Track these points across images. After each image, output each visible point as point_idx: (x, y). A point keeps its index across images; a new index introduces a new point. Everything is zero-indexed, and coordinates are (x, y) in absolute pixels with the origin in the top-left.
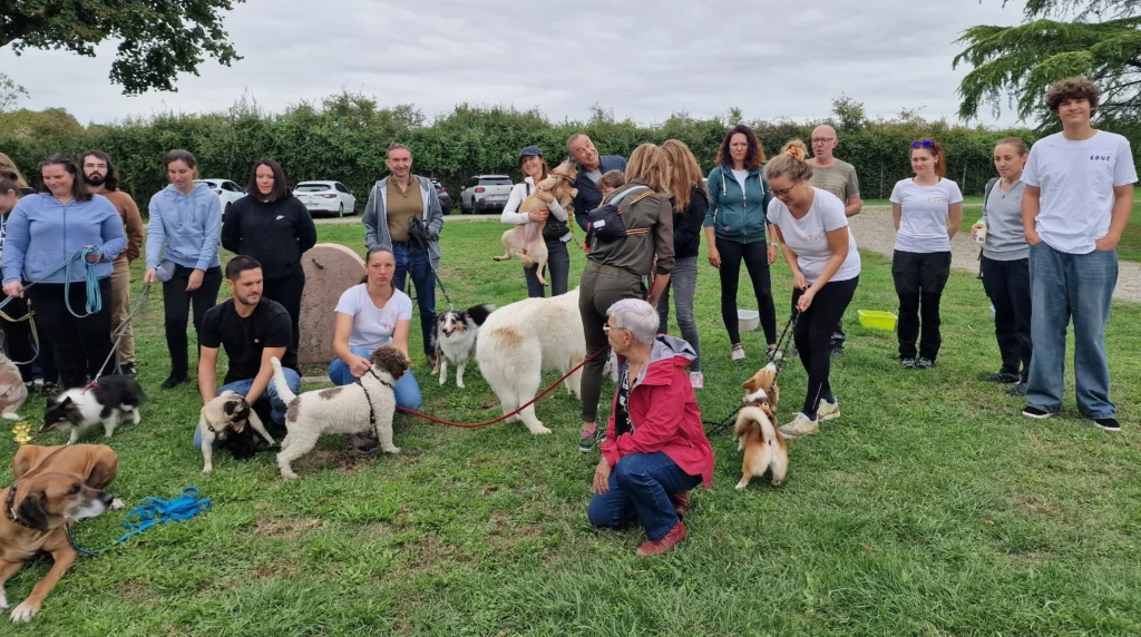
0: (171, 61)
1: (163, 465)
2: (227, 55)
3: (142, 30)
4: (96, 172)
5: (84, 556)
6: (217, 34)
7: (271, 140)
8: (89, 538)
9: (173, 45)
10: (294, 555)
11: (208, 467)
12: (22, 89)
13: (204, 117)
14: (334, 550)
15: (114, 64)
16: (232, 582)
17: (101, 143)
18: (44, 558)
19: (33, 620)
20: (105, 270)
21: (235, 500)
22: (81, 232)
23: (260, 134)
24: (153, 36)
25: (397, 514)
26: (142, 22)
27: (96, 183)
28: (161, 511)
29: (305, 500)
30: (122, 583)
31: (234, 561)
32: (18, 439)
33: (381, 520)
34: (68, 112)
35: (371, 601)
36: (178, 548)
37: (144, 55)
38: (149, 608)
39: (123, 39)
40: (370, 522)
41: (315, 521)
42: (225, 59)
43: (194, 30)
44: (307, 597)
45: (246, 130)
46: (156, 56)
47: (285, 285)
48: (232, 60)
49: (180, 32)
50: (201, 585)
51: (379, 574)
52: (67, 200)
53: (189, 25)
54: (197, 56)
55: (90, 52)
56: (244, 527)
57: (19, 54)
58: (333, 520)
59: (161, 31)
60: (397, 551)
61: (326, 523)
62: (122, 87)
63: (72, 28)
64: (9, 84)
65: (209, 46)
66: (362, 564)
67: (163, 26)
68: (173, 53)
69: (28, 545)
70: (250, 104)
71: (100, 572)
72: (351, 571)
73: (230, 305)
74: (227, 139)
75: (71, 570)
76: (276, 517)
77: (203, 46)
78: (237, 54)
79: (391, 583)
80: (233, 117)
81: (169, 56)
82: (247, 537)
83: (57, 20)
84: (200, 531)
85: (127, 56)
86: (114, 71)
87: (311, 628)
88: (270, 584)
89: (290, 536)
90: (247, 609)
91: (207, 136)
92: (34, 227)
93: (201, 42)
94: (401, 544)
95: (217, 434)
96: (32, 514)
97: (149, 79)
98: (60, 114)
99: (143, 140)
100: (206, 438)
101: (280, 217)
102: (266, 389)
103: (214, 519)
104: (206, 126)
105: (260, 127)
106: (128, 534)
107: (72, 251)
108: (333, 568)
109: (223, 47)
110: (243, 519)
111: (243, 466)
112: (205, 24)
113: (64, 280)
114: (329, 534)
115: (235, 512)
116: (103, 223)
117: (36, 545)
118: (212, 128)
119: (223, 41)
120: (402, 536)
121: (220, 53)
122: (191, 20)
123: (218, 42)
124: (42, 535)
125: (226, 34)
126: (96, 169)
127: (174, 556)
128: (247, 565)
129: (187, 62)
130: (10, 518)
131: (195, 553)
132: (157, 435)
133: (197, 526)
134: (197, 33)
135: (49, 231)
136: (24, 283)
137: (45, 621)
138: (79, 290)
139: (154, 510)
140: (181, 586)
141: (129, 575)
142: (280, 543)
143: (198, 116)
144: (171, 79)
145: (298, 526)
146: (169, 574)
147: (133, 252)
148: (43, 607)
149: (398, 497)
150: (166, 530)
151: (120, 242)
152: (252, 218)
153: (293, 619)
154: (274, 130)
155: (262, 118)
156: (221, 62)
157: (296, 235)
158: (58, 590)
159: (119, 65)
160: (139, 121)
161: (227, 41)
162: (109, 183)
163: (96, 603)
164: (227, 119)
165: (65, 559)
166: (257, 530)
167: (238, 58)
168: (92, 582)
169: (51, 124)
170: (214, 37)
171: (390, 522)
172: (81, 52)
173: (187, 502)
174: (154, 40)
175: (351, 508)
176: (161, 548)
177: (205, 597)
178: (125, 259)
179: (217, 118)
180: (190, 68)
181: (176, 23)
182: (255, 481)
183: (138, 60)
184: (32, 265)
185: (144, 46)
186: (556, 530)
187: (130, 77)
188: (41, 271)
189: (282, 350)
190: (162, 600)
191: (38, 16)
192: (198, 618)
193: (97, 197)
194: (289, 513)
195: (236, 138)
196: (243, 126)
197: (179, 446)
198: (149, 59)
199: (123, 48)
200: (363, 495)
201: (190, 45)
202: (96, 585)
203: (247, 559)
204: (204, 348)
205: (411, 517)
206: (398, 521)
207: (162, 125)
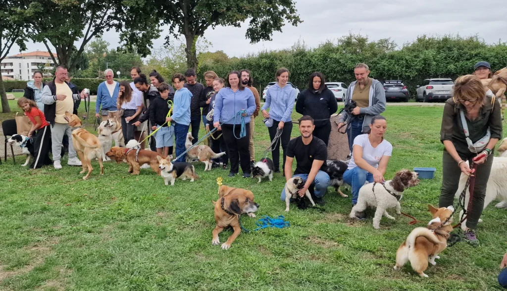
0: (271, 26)
1: (269, 205)
2: (296, 21)
3: (260, 13)
4: (246, 79)
5: (245, 231)
6: (292, 11)
7: (310, 61)
8: (245, 226)
9: (272, 19)
10: (327, 255)
11: (288, 209)
12: (210, 43)
13: (280, 52)
14: (346, 258)
15: (248, 30)
16: (300, 258)
17: (238, 66)
19: (228, 250)
20: (247, 120)
21: (300, 225)
22: (240, 103)
23: (305, 59)
24: (264, 15)
25: (378, 250)
26: (260, 9)
28: (270, 222)
29: (331, 233)
30: (258, 246)
31: (301, 249)
32: (218, 183)
33: (369, 251)
34: (224, 52)
35: (365, 284)
36: (278, 239)
37: (260, 24)
38: (269, 258)
39: (252, 18)
40: (363, 250)
41: (336, 243)
42: (295, 23)
43: (282, 10)
44: (334, 273)
45: (299, 57)
46: (265, 25)
47: (322, 130)
48: (298, 23)
49: (276, 12)
50: (288, 255)
51: (370, 274)
52: (235, 90)
53: (281, 8)
54: (282, 23)
55: (239, 25)
56: (304, 237)
57: (214, 29)
58: (344, 245)
59: (268, 12)
60: (378, 267)
61: (341, 246)
62: (250, 40)
63: (235, 16)
64: (206, 41)
65: (288, 18)
66: (360, 267)
67: (269, 9)
68: (272, 22)
70: (301, 43)
71: (250, 239)
72: (354, 269)
73: (299, 139)
74: (289, 62)
76: (318, 237)
77: (286, 18)
78: (301, 20)
79: (375, 280)
80: (293, 51)
81: (270, 23)
82: (306, 242)
83: (230, 13)
84: (286, 234)
85: (253, 26)
86: (247, 33)
87: (337, 286)
88: (317, 263)
89: (324, 247)
90: (308, 270)
91: (281, 61)
92: (224, 101)
93: (285, 15)
94: (380, 265)
96: (234, 208)
97: (261, 36)
98: (220, 53)
99: (254, 64)
100: (288, 196)
101: (321, 99)
103: (292, 231)
104: (280, 56)
105: (305, 55)
106: (258, 228)
107: (237, 111)
108: (346, 265)
109: (294, 17)
110: (304, 234)
111: (301, 212)
112: (287, 7)
113: (234, 123)
114: (342, 249)
115: (300, 230)
116: (248, 100)
118: (284, 57)
119: (295, 14)
120: (380, 261)
121: (293, 20)
122: (281, 6)
123: (292, 15)
125: (296, 10)
126: (246, 77)
127: (276, 241)
128: (307, 253)
129: (277, 26)
130: (223, 209)
131: (285, 242)
132: (266, 192)
133: (285, 232)
134: (284, 11)
135: (229, 103)
136: (220, 123)
137: (232, 252)
138: (238, 127)
139: (267, 221)
140: (280, 253)
141: (261, 244)
142: (320, 248)
143: (278, 51)
144: (270, 35)
145: (328, 243)
146: (276, 247)
147: (256, 113)
148: (232, 246)
149: (378, 244)
150: (273, 230)
151: (253, 108)
152: (309, 99)
153: (328, 280)
154: (312, 57)
155: (307, 50)
156: (293, 24)
157: (328, 107)
158: (235, 242)
159: (250, 30)
160: (253, 55)
161: (296, 14)
163: (250, 250)
164: (290, 52)
165: (237, 231)
166: (309, 240)
167: (301, 22)
168: (247, 242)
169: (220, 58)
170: (291, 12)
171: (374, 253)
172: (235, 25)
173: (281, 221)
174: (265, 17)
175: (352, 241)
176: (271, 236)
177: (289, 261)
179: (286, 52)
180: (279, 29)
181: (276, 8)
182: (308, 219)
183: (257, 27)
184: (224, 117)
185: (260, 20)
187: (254, 35)
188: (227, 119)
189: (322, 162)
190: (273, 256)
191: (223, 12)
192: (288, 267)
194: (324, 237)
195: (293, 61)
196: (297, 55)
197: (275, 198)
198: (262, 27)
199: (251, 22)
200: (359, 237)
201: (280, 17)
202: (249, 244)
203: (306, 250)
204: (288, 158)
205: (385, 253)
206: (379, 254)
207: (262, 56)
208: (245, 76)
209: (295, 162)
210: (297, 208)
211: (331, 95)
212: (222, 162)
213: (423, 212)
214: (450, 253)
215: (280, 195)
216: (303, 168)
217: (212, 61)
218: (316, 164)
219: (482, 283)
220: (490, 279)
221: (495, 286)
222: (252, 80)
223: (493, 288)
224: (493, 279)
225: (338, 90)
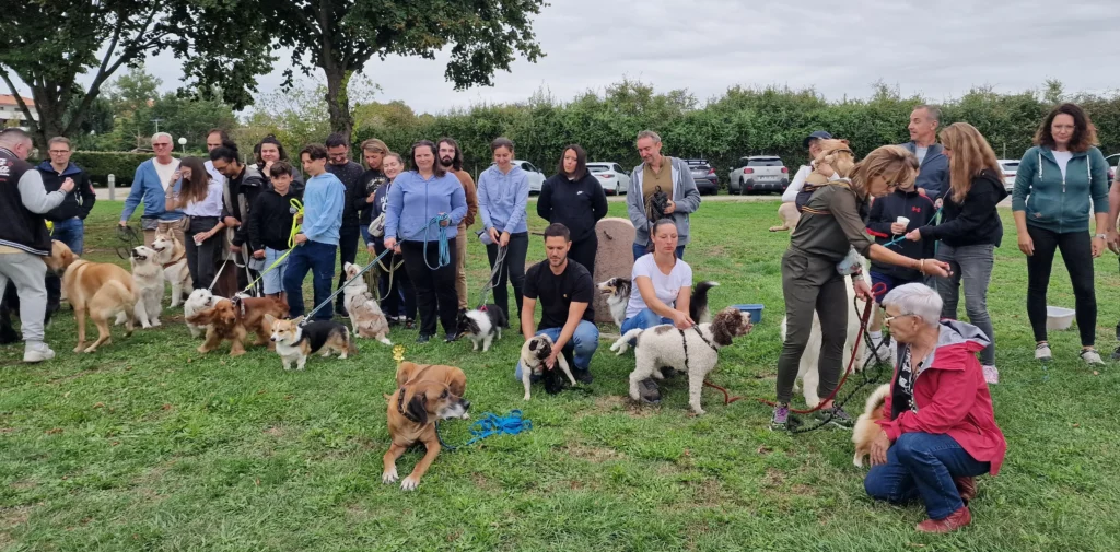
0: (491, 60)
1: (495, 390)
2: (534, 53)
3: (470, 35)
4: (447, 156)
5: (447, 449)
6: (527, 35)
7: (561, 125)
8: (448, 437)
9: (493, 47)
10: (597, 475)
11: (527, 396)
12: (377, 86)
13: (509, 107)
14: (629, 476)
15: (449, 65)
16: (552, 488)
17: (433, 130)
18: (419, 447)
19: (416, 490)
20: (452, 233)
21: (549, 424)
22: (437, 202)
23: (552, 120)
24: (477, 40)
25: (681, 457)
26: (470, 28)
27: (446, 164)
28: (496, 425)
29: (603, 434)
30: (473, 474)
31: (552, 472)
32: (395, 358)
33: (668, 460)
34: (406, 104)
35: (663, 522)
36: (510, 455)
37: (470, 56)
38: (494, 496)
39: (456, 44)
40: (657, 460)
41: (613, 452)
42: (532, 57)
43: (509, 33)
44: (610, 509)
45: (541, 117)
46: (479, 57)
47: (584, 248)
48: (538, 58)
49: (497, 36)
50: (530, 486)
51: (669, 502)
52: (428, 176)
53: (507, 29)
54: (511, 56)
55: (432, 56)
56: (557, 447)
57: (383, 59)
58: (627, 454)
59: (485, 35)
60: (682, 487)
61: (621, 455)
62: (453, 83)
63: (423, 38)
64: (369, 83)
65: (521, 47)
66: (654, 492)
67: (486, 30)
68: (492, 53)
69: (410, 436)
70: (545, 94)
71: (458, 463)
72: (644, 496)
73: (545, 265)
74: (526, 125)
75: (438, 459)
76: (581, 443)
77: (516, 46)
78: (542, 52)
79: (679, 512)
80: (532, 106)
81: (489, 55)
82: (561, 456)
83: (413, 31)
84: (526, 445)
85: (457, 58)
86: (448, 70)
87: (616, 532)
88: (580, 494)
89: (592, 461)
90: (566, 510)
91: (511, 123)
92: (406, 197)
93: (515, 43)
94: (686, 482)
95: (532, 370)
96: (416, 410)
97: (473, 76)
98: (398, 105)
99: (463, 127)
100: (526, 371)
101: (580, 193)
102: (572, 338)
103: (536, 437)
104: (510, 115)
105: (552, 114)
106: (474, 439)
107: (430, 217)
108: (629, 490)
109: (531, 46)
110: (556, 440)
111: (552, 400)
112: (518, 27)
113: (425, 239)
114: (625, 463)
115: (549, 435)
116: (452, 195)
117: (415, 436)
118: (515, 116)
119: (531, 41)
120: (686, 475)
121: (529, 51)
122: (507, 25)
123: (528, 42)
124: (420, 428)
125: (534, 35)
126: (447, 153)
127: (508, 460)
128: (562, 477)
129: (502, 60)
130: (401, 412)
131: (523, 461)
132: (488, 367)
133: (523, 440)
134: (512, 35)
135: (416, 201)
136: (398, 239)
137: (424, 492)
138: (434, 246)
139: (491, 424)
140: (515, 483)
141: (478, 469)
142: (586, 464)
143: (504, 106)
144: (489, 75)
145: (599, 453)
146: (506, 473)
147: (469, 220)
148: (422, 482)
149: (681, 443)
150: (501, 439)
151: (462, 210)
152: (560, 193)
153: (601, 523)
154: (564, 117)
155: (554, 106)
156: (529, 59)
157: (592, 206)
158: (430, 472)
159: (452, 65)
160: (460, 111)
161: (535, 41)
162: (456, 164)
163: (457, 485)
164: (527, 108)
165: (434, 450)
166: (567, 451)
167: (542, 56)
168: (453, 470)
169: (398, 114)
170: (524, 38)
171: (675, 462)
172: (425, 56)
173: (516, 420)
174: (479, 43)
175: (640, 445)
176: (499, 452)
177: (531, 496)
178: (464, 225)
179: (519, 107)
180: (504, 66)
181: (497, 28)
182: (563, 412)
183: (465, 60)
184: (405, 227)
185: (470, 48)
186: (831, 494)
187: (461, 75)
188: (411, 231)
189: (584, 305)
190: (502, 491)
191: (400, 29)
192: (529, 509)
193: (448, 173)
194: (591, 442)
195: (533, 124)
196: (539, 113)
197: (505, 377)
198: (474, 60)
199: (455, 50)
200: (651, 436)
201: (506, 46)
202: (456, 472)
203: (562, 472)
204: (527, 300)
205: (693, 461)
206: (682, 462)
207: (478, 114)
208: (444, 150)
209: (540, 307)
210: (544, 392)
211: (595, 184)
212: (403, 314)
213: (748, 381)
214: (791, 447)
215: (514, 371)
216: (554, 318)
217: (383, 120)
218: (576, 308)
219: (842, 493)
220: (853, 486)
221: (860, 498)
222: (461, 157)
223: (858, 501)
224: (858, 486)
225: (606, 176)
